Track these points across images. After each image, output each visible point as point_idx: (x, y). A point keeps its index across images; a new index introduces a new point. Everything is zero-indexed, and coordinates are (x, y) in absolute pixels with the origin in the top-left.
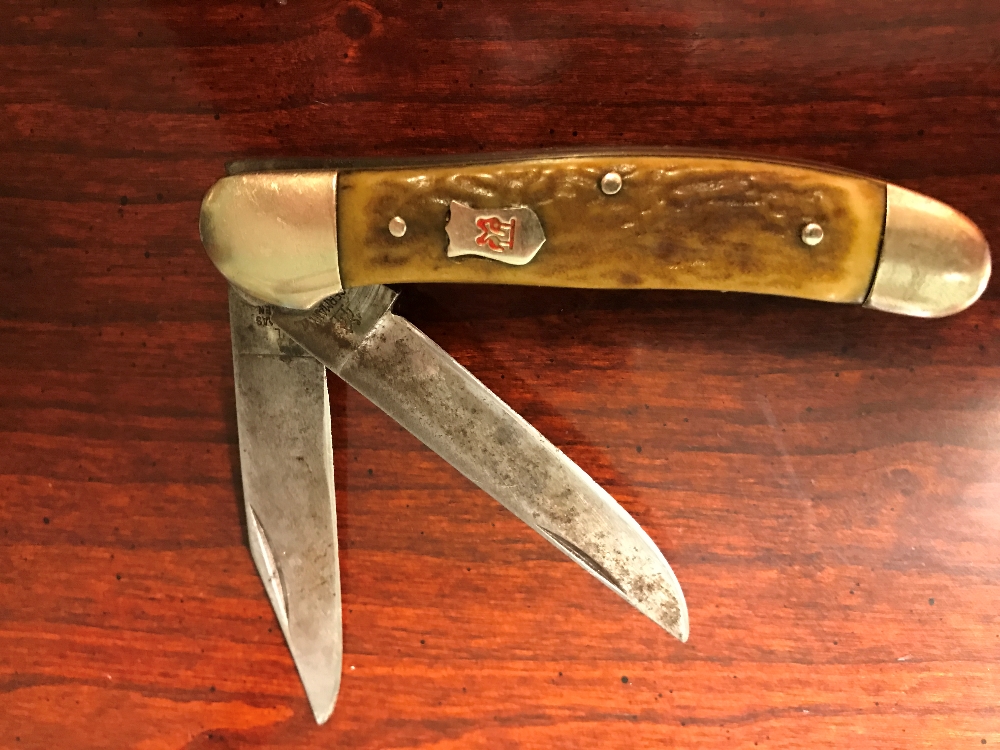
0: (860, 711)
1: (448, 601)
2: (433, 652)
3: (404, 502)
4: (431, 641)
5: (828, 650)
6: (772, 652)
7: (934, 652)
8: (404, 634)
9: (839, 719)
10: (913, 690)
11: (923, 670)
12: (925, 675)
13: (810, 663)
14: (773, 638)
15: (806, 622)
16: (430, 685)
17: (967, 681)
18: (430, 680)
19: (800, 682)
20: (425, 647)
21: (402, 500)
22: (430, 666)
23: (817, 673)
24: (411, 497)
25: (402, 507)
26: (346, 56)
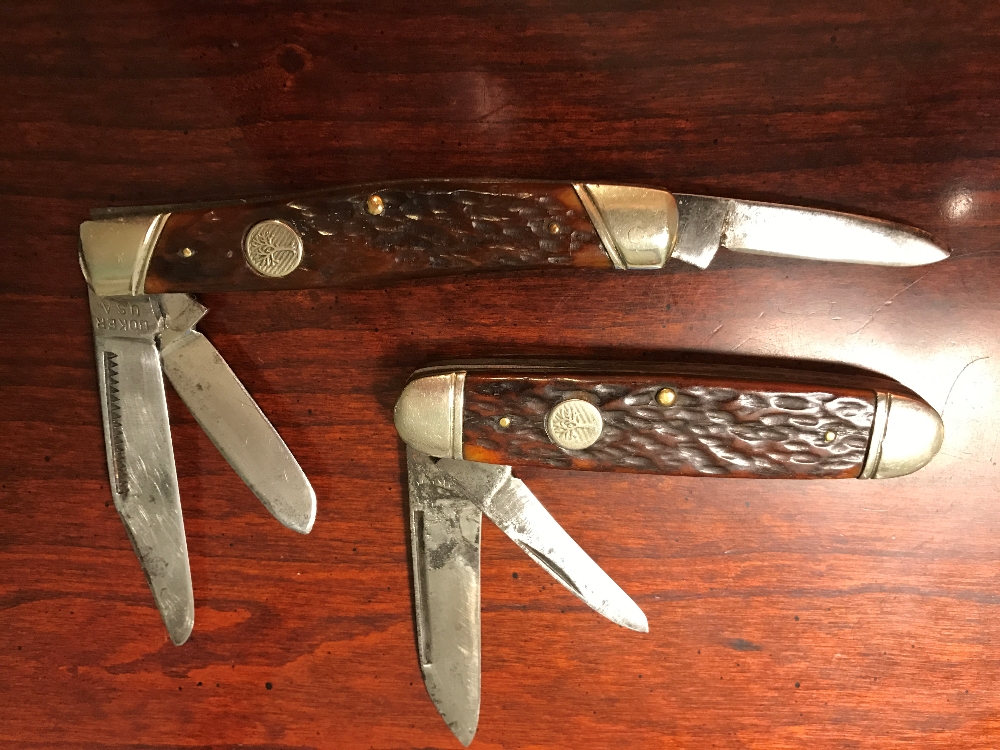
0: (699, 596)
1: (374, 515)
2: (363, 558)
3: (338, 435)
4: (361, 549)
5: (671, 546)
6: (628, 550)
7: (752, 545)
8: (340, 544)
9: (683, 603)
10: (738, 577)
11: (745, 560)
12: (747, 564)
13: (659, 557)
14: (629, 538)
15: (653, 524)
16: (362, 586)
17: (779, 568)
18: (362, 582)
19: (651, 573)
20: (356, 554)
21: (336, 433)
22: (361, 570)
23: (664, 565)
24: (342, 432)
25: (335, 440)
26: (285, 86)
